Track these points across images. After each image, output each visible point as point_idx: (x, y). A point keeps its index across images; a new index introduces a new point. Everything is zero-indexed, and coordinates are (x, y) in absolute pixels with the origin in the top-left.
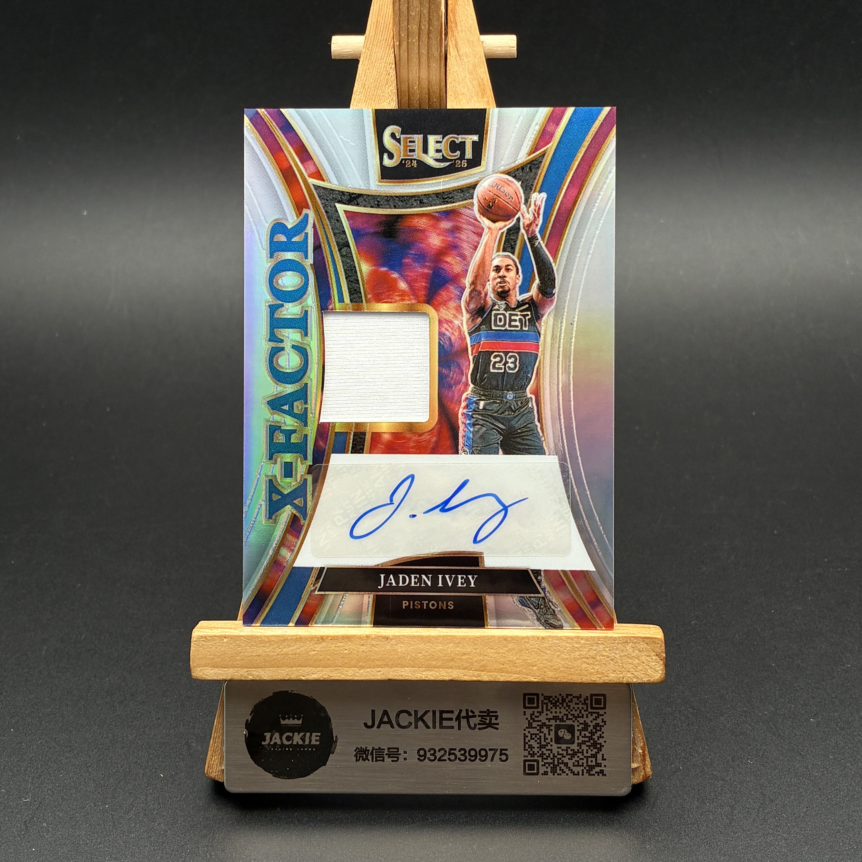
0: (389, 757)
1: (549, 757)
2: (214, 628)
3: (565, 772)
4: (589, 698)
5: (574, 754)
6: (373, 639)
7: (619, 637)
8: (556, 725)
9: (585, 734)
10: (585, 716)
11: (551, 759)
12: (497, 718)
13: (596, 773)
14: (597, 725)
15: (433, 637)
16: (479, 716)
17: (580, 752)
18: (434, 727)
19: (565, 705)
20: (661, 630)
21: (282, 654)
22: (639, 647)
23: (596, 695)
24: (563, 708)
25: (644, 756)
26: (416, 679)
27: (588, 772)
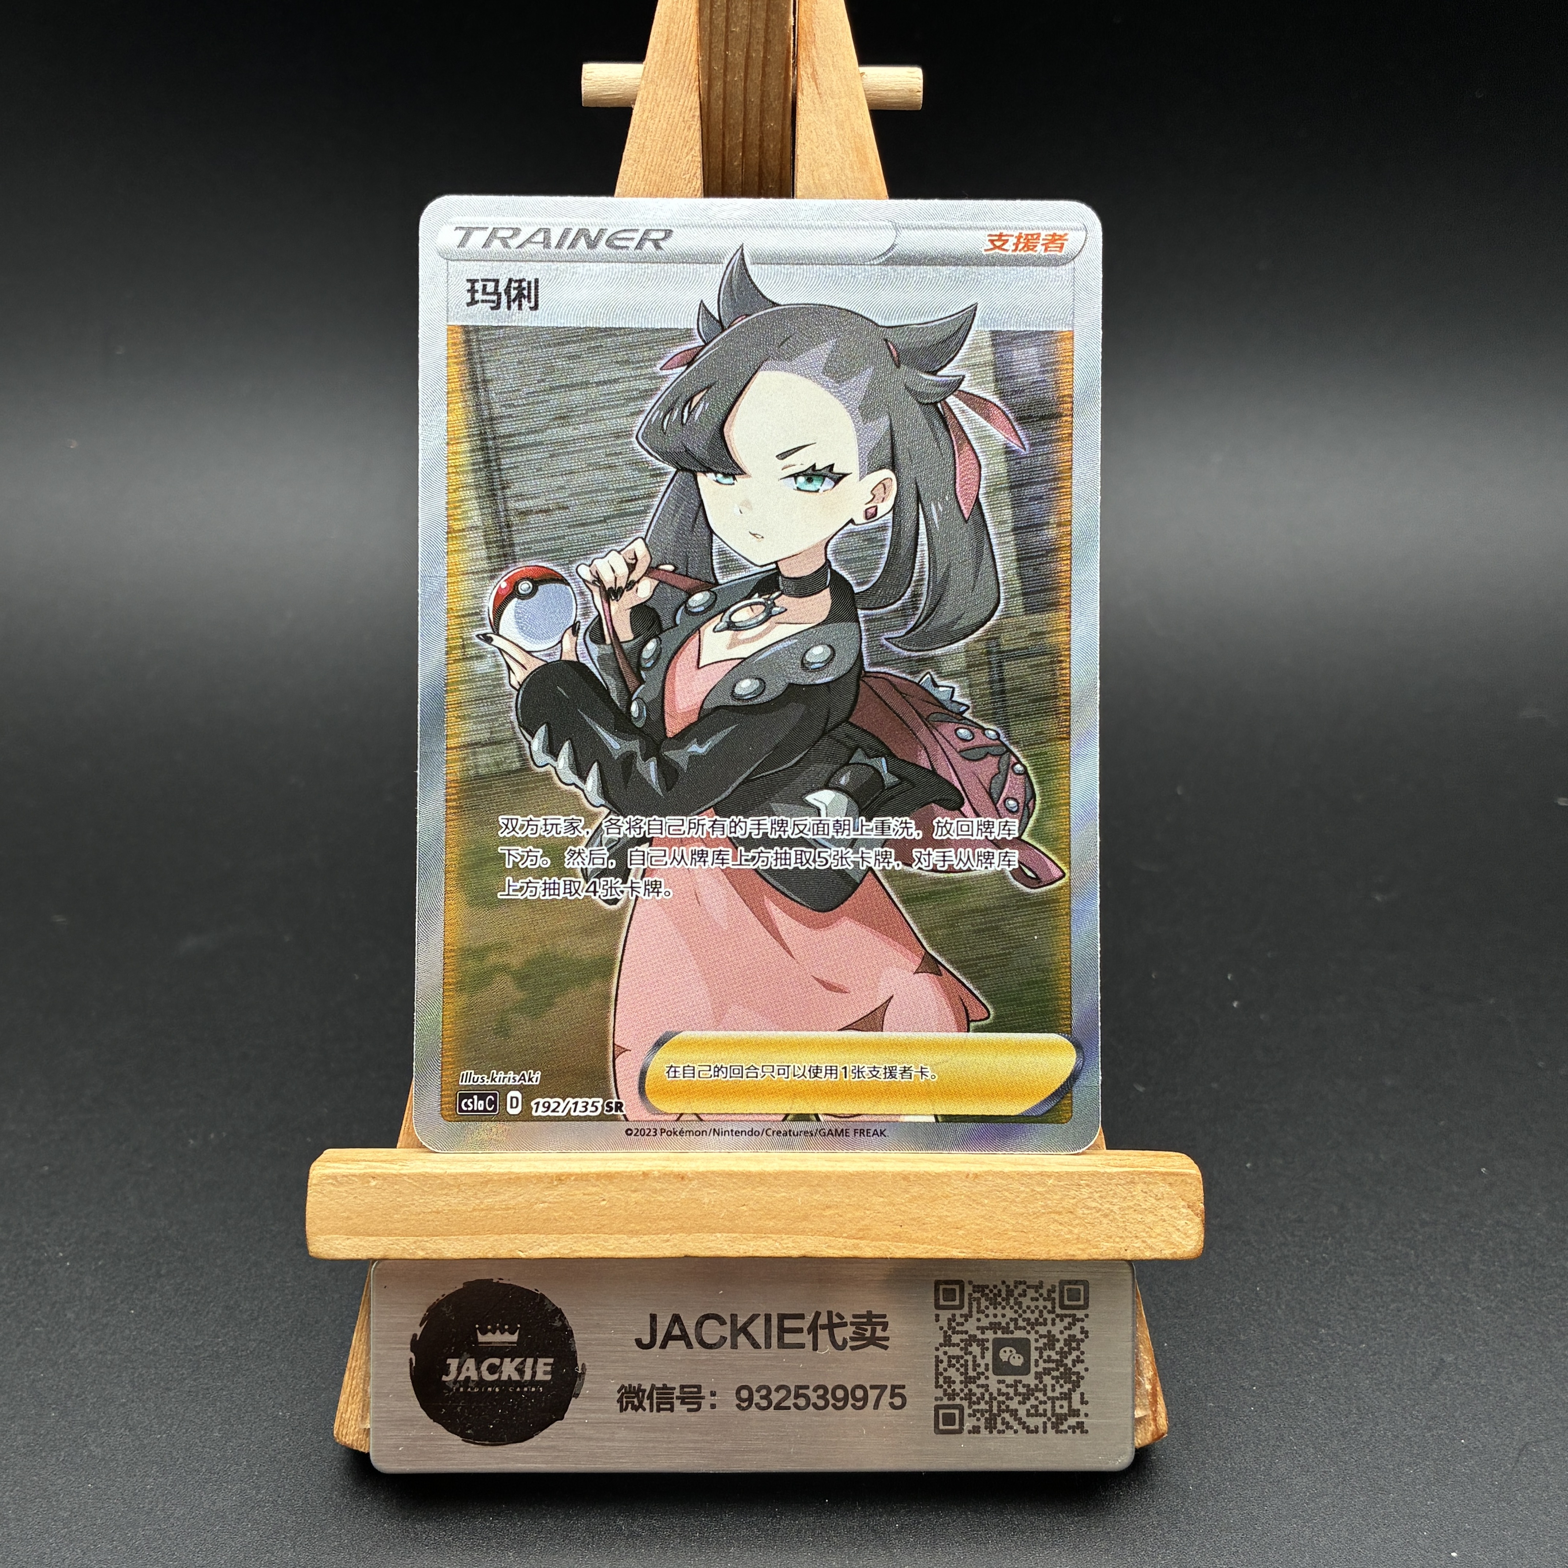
0: (683, 1403)
1: (983, 1398)
2: (354, 1161)
3: (1012, 1428)
4: (1057, 1289)
5: (1030, 1392)
6: (655, 1178)
7: (1118, 1174)
8: (995, 1340)
9: (1049, 1356)
10: (1049, 1322)
11: (986, 1403)
12: (885, 1326)
13: (1069, 1427)
14: (1072, 1338)
15: (770, 1174)
16: (852, 1324)
17: (1040, 1390)
18: (768, 1345)
19: (1012, 1302)
20: (1190, 1161)
21: (482, 1210)
22: (1155, 1191)
23: (1070, 1282)
24: (1008, 1308)
25: (1154, 1395)
26: (737, 1255)
27: (1055, 1426)
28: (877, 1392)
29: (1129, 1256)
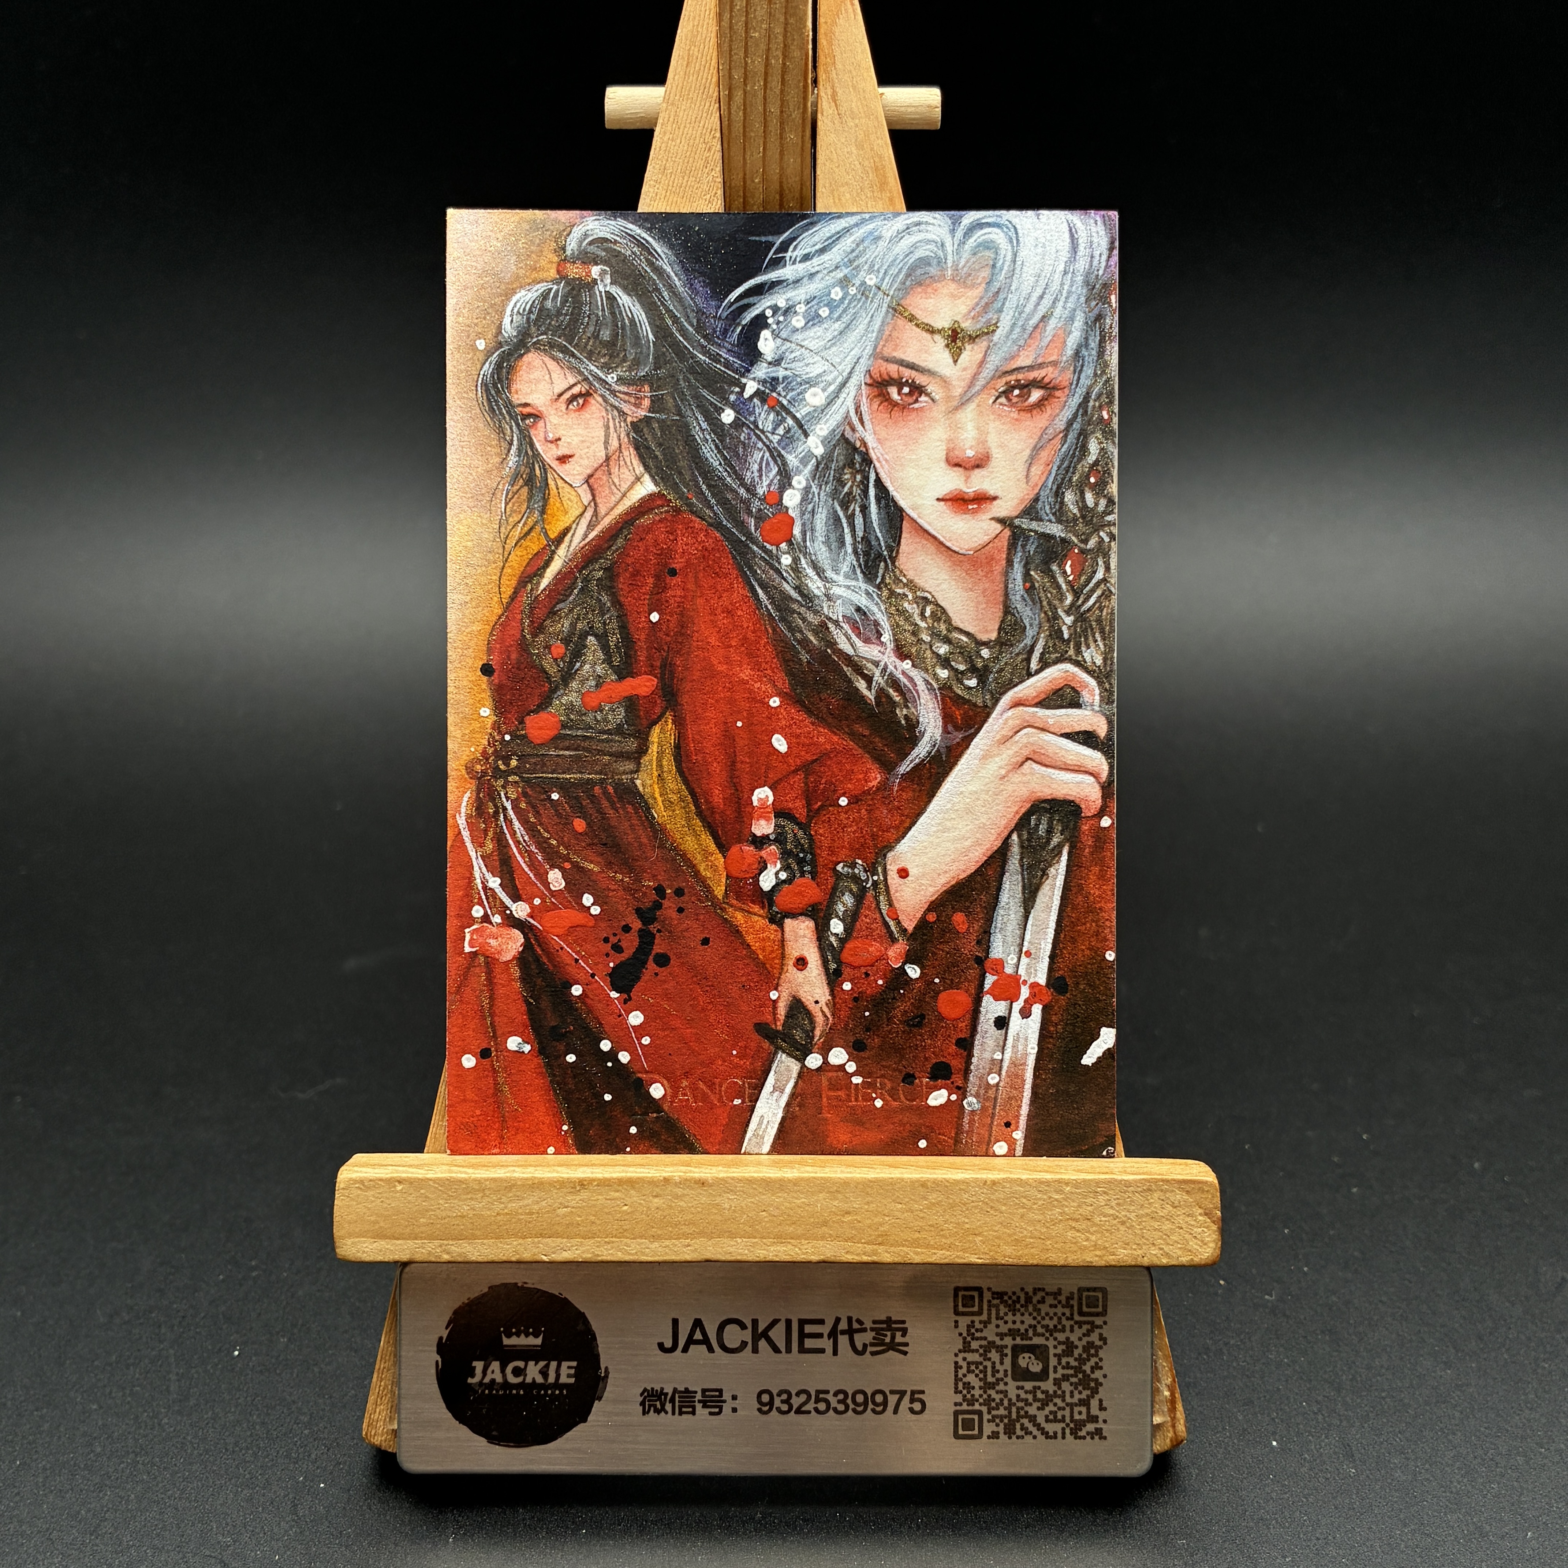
0: (704, 1406)
1: (1002, 1404)
2: (380, 1165)
3: (1031, 1433)
4: (1076, 1296)
5: (1049, 1398)
6: (676, 1184)
7: (1135, 1181)
8: (1014, 1346)
9: (1068, 1363)
10: (1068, 1328)
11: (1005, 1409)
12: (904, 1332)
13: (1088, 1433)
14: (1091, 1345)
15: (790, 1181)
17: (1059, 1396)
18: (789, 1350)
19: (1031, 1309)
20: (1208, 1169)
21: (507, 1214)
22: (1172, 1199)
23: (1088, 1290)
24: (1027, 1314)
25: (1173, 1401)
26: (758, 1259)
27: (1074, 1432)
28: (897, 1396)
29: (1146, 1262)
